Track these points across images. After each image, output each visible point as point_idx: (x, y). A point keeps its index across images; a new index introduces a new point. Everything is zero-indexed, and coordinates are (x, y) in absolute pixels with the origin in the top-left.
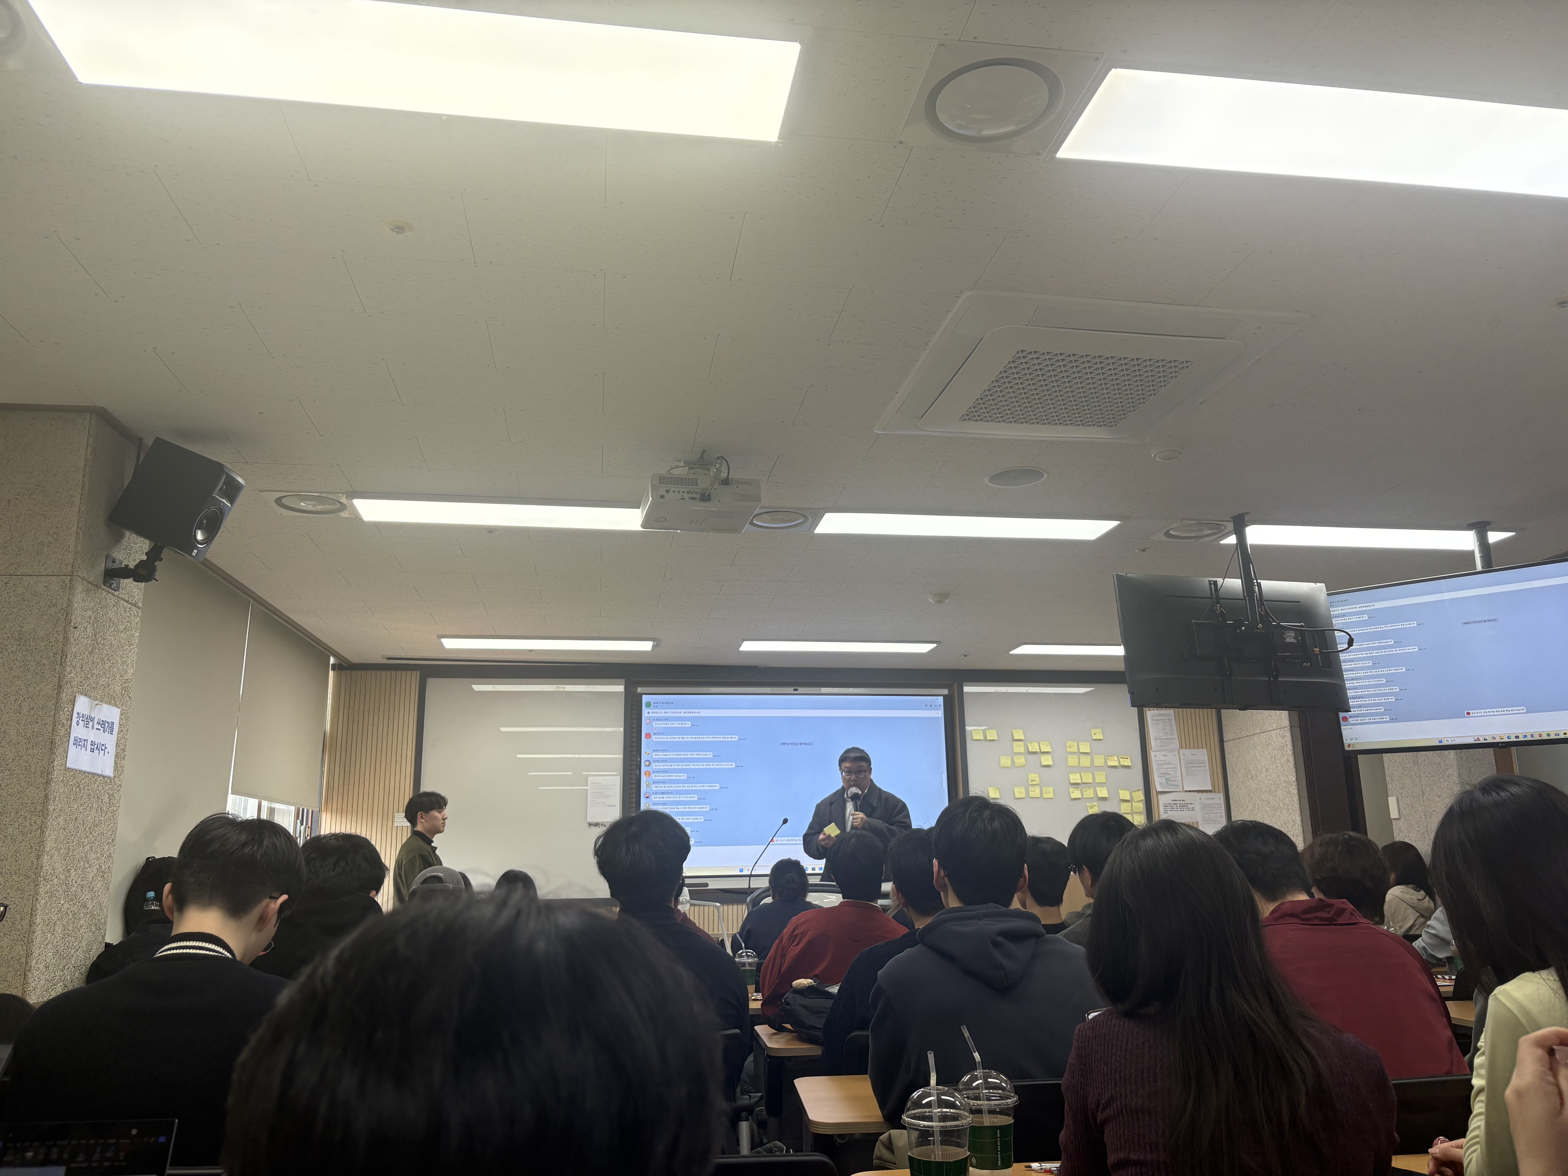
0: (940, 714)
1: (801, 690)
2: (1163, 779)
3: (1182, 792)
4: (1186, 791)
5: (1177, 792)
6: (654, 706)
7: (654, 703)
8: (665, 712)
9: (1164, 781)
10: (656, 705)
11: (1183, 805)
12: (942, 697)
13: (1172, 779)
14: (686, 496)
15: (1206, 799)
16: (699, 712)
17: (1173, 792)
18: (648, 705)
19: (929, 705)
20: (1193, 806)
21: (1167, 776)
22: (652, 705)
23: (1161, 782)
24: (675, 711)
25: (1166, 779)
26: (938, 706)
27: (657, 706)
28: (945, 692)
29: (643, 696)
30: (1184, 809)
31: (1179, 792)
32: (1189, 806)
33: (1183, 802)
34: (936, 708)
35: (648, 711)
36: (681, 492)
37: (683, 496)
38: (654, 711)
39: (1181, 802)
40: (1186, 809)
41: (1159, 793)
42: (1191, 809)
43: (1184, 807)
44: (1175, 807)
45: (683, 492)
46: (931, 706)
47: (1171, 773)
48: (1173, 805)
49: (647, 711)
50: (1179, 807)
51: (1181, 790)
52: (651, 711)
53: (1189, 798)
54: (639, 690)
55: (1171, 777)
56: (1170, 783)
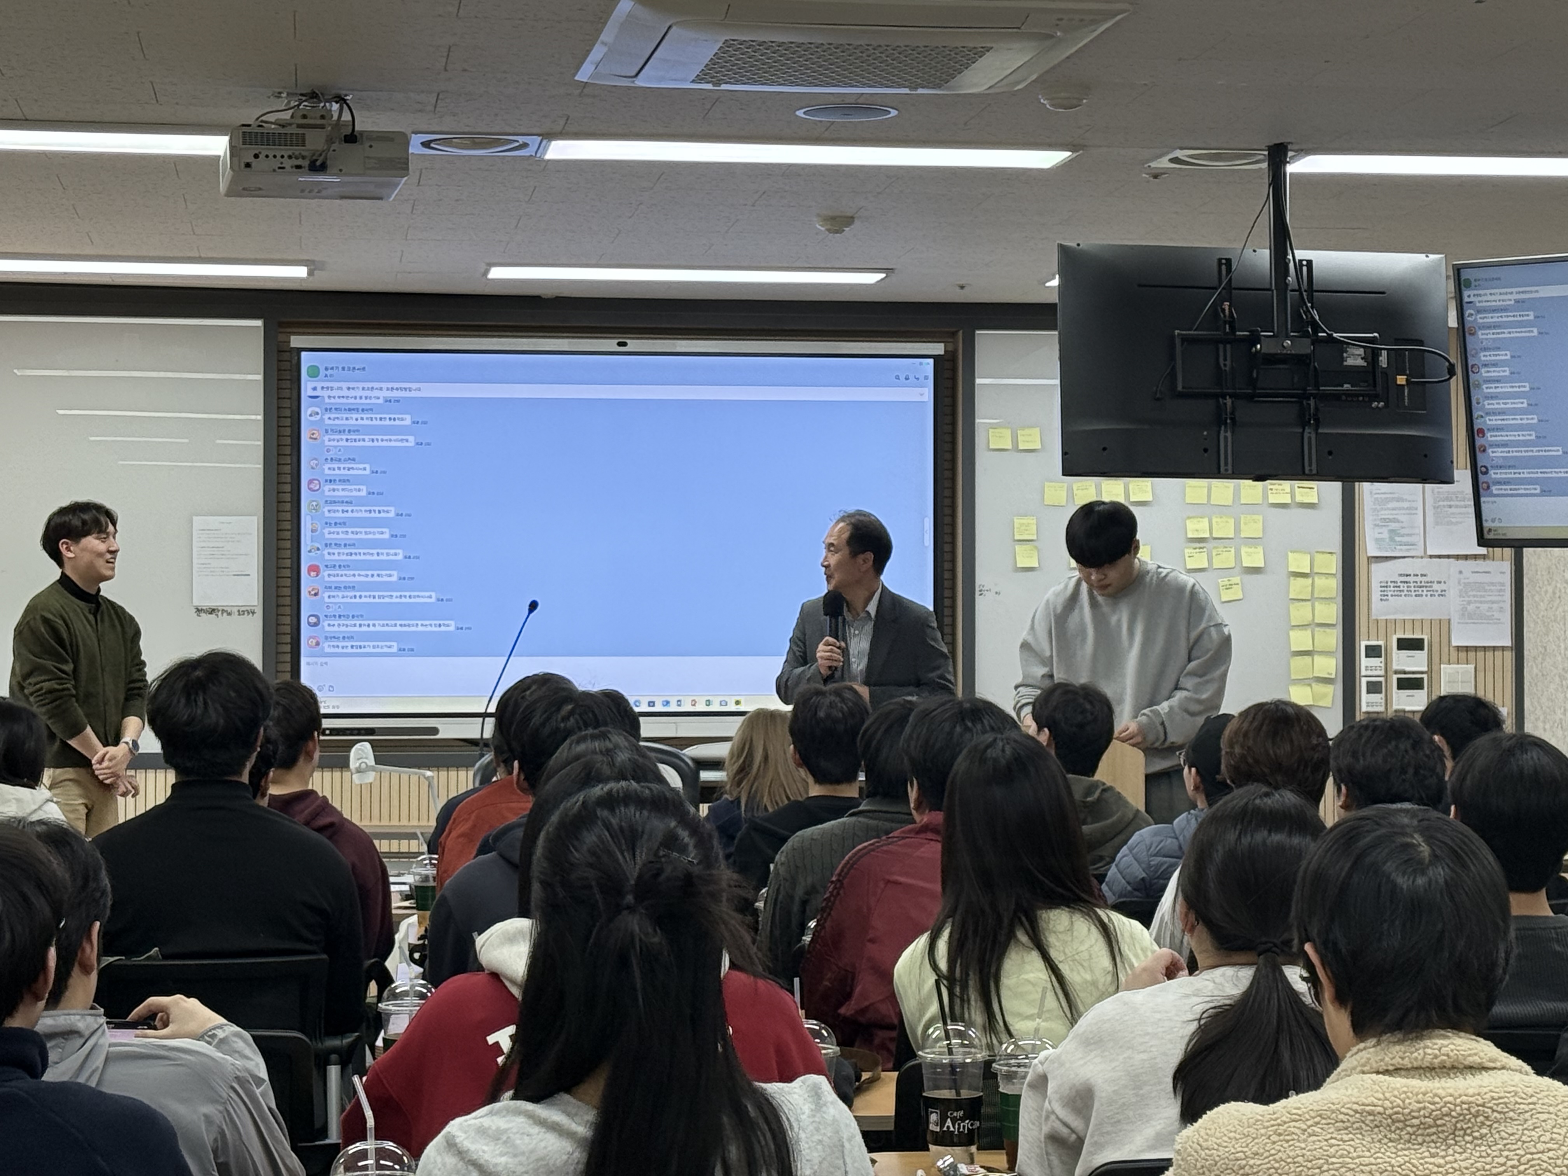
0: (927, 394)
1: (633, 345)
2: (1385, 531)
3: (1422, 557)
4: (1431, 557)
5: (1413, 557)
6: (326, 376)
7: (326, 369)
8: (349, 389)
9: (1386, 535)
10: (329, 372)
11: (1423, 584)
12: (931, 361)
13: (1402, 531)
14: (288, 163)
15: (1473, 572)
16: (419, 389)
17: (1404, 557)
18: (314, 372)
19: (902, 378)
20: (1443, 586)
21: (1393, 526)
22: (322, 372)
23: (1380, 536)
24: (370, 385)
25: (1392, 531)
26: (922, 378)
27: (331, 376)
28: (938, 349)
29: (303, 354)
30: (1425, 593)
31: (1417, 557)
32: (1436, 586)
33: (1424, 579)
34: (918, 382)
35: (313, 385)
36: (278, 157)
37: (282, 163)
38: (325, 384)
39: (1419, 579)
40: (1429, 593)
41: (1373, 560)
42: (1439, 593)
43: (1424, 589)
44: (1406, 589)
45: (282, 157)
46: (907, 379)
47: (1400, 518)
48: (1402, 585)
49: (310, 385)
50: (1413, 589)
51: (1422, 554)
52: (319, 385)
53: (1435, 570)
54: (296, 341)
55: (1403, 528)
56: (1398, 539)
